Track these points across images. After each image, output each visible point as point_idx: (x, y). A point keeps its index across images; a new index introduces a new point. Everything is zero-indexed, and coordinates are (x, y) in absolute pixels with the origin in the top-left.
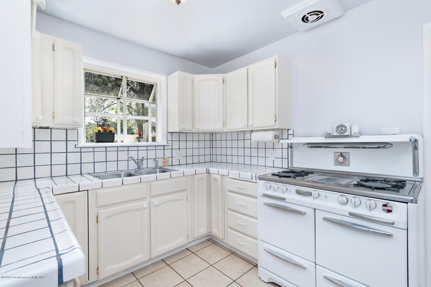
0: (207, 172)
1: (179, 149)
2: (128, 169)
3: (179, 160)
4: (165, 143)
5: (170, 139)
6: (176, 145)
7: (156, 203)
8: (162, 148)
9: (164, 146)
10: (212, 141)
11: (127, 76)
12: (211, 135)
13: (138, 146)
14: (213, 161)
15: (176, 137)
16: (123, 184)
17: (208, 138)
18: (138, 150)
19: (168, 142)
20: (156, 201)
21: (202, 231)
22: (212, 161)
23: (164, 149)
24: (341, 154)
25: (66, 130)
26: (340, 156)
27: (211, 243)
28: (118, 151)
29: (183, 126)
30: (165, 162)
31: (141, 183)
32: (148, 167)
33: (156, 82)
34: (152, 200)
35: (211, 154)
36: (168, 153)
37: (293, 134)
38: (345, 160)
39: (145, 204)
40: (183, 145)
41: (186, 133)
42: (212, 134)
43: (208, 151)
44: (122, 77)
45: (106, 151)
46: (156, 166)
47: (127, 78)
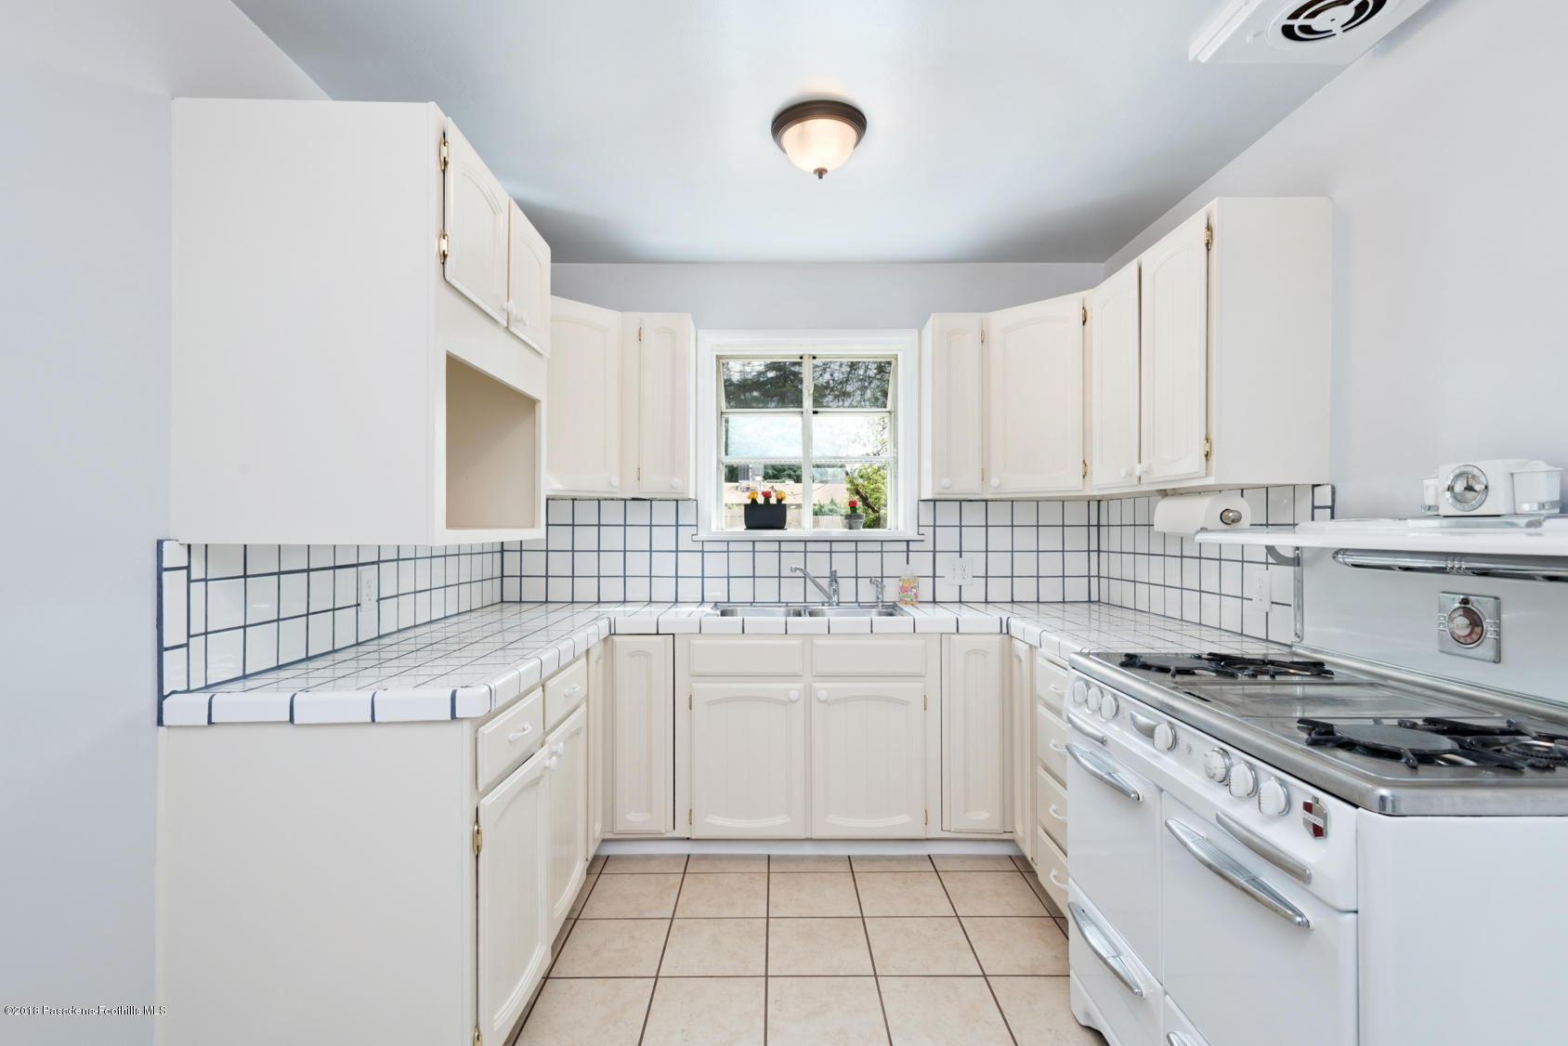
0: (1005, 631)
1: (961, 552)
2: (805, 602)
3: (960, 586)
4: (912, 534)
5: (927, 519)
6: (947, 538)
7: (822, 694)
8: (903, 546)
9: (908, 542)
10: (1099, 526)
11: (814, 353)
12: (1094, 506)
13: (831, 541)
14: (1099, 601)
15: (948, 514)
16: (743, 632)
17: (1077, 515)
18: (831, 552)
19: (922, 530)
20: (823, 689)
21: (983, 818)
22: (1095, 597)
23: (908, 551)
24: (1465, 601)
25: (677, 501)
26: (1461, 612)
27: (1014, 868)
28: (780, 552)
29: (945, 482)
30: (903, 590)
31: (786, 636)
32: (859, 600)
33: (894, 353)
34: (816, 685)
35: (1094, 572)
36: (921, 563)
37: (1330, 504)
38: (1478, 630)
39: (794, 689)
40: (974, 539)
41: (986, 501)
42: (1099, 501)
43: (1077, 563)
44: (801, 358)
45: (754, 551)
46: (878, 598)
47: (814, 358)
